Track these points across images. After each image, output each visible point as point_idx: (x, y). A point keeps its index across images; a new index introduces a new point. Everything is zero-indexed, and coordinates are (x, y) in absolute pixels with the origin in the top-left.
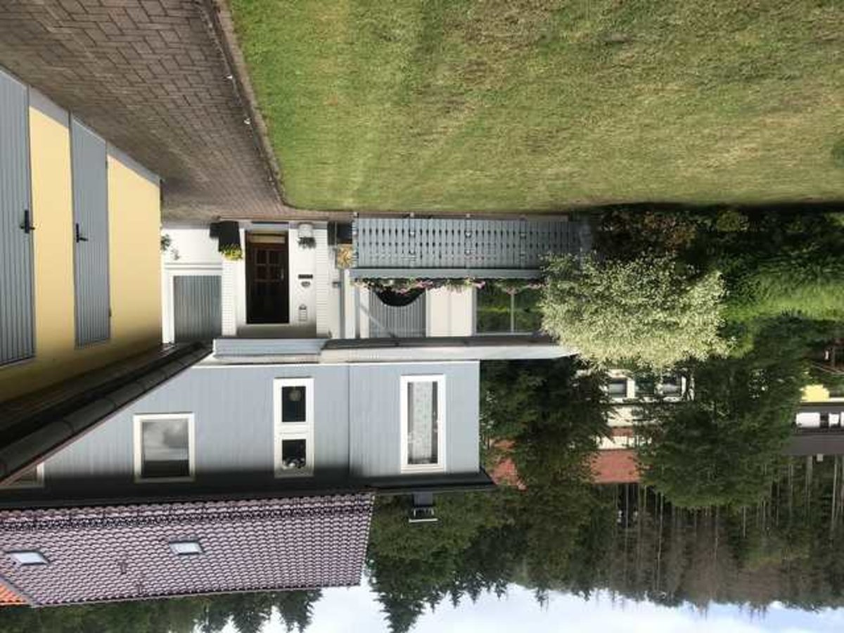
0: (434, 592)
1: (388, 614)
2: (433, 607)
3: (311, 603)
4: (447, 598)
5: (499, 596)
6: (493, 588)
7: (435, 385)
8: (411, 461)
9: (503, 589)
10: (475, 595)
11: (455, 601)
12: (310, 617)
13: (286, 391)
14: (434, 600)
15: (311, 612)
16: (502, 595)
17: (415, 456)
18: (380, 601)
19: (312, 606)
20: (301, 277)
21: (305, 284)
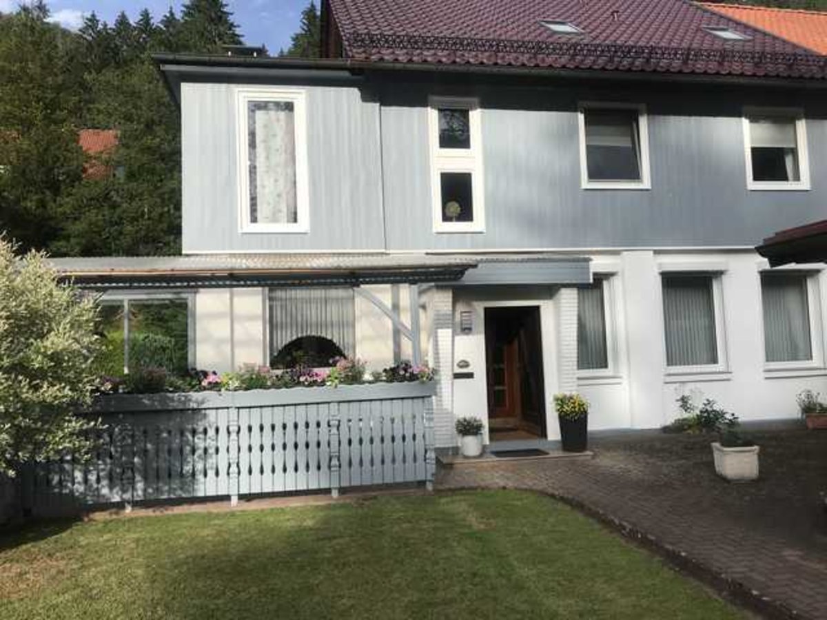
0: (171, 29)
1: (225, 10)
2: (172, 14)
3: (303, 32)
4: (156, 20)
5: (93, 16)
6: (100, 27)
7: (254, 219)
8: (289, 107)
9: (90, 23)
10: (123, 21)
11: (146, 16)
12: (304, 18)
13: (466, 214)
14: (170, 21)
15: (304, 23)
16: (89, 17)
17: (282, 115)
18: (232, 25)
19: (303, 29)
20: (470, 376)
21: (465, 364)
